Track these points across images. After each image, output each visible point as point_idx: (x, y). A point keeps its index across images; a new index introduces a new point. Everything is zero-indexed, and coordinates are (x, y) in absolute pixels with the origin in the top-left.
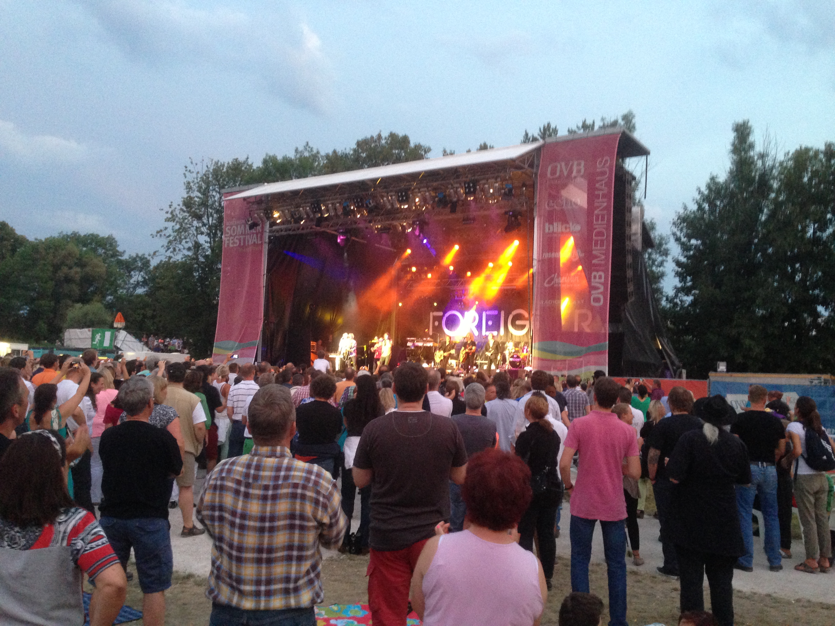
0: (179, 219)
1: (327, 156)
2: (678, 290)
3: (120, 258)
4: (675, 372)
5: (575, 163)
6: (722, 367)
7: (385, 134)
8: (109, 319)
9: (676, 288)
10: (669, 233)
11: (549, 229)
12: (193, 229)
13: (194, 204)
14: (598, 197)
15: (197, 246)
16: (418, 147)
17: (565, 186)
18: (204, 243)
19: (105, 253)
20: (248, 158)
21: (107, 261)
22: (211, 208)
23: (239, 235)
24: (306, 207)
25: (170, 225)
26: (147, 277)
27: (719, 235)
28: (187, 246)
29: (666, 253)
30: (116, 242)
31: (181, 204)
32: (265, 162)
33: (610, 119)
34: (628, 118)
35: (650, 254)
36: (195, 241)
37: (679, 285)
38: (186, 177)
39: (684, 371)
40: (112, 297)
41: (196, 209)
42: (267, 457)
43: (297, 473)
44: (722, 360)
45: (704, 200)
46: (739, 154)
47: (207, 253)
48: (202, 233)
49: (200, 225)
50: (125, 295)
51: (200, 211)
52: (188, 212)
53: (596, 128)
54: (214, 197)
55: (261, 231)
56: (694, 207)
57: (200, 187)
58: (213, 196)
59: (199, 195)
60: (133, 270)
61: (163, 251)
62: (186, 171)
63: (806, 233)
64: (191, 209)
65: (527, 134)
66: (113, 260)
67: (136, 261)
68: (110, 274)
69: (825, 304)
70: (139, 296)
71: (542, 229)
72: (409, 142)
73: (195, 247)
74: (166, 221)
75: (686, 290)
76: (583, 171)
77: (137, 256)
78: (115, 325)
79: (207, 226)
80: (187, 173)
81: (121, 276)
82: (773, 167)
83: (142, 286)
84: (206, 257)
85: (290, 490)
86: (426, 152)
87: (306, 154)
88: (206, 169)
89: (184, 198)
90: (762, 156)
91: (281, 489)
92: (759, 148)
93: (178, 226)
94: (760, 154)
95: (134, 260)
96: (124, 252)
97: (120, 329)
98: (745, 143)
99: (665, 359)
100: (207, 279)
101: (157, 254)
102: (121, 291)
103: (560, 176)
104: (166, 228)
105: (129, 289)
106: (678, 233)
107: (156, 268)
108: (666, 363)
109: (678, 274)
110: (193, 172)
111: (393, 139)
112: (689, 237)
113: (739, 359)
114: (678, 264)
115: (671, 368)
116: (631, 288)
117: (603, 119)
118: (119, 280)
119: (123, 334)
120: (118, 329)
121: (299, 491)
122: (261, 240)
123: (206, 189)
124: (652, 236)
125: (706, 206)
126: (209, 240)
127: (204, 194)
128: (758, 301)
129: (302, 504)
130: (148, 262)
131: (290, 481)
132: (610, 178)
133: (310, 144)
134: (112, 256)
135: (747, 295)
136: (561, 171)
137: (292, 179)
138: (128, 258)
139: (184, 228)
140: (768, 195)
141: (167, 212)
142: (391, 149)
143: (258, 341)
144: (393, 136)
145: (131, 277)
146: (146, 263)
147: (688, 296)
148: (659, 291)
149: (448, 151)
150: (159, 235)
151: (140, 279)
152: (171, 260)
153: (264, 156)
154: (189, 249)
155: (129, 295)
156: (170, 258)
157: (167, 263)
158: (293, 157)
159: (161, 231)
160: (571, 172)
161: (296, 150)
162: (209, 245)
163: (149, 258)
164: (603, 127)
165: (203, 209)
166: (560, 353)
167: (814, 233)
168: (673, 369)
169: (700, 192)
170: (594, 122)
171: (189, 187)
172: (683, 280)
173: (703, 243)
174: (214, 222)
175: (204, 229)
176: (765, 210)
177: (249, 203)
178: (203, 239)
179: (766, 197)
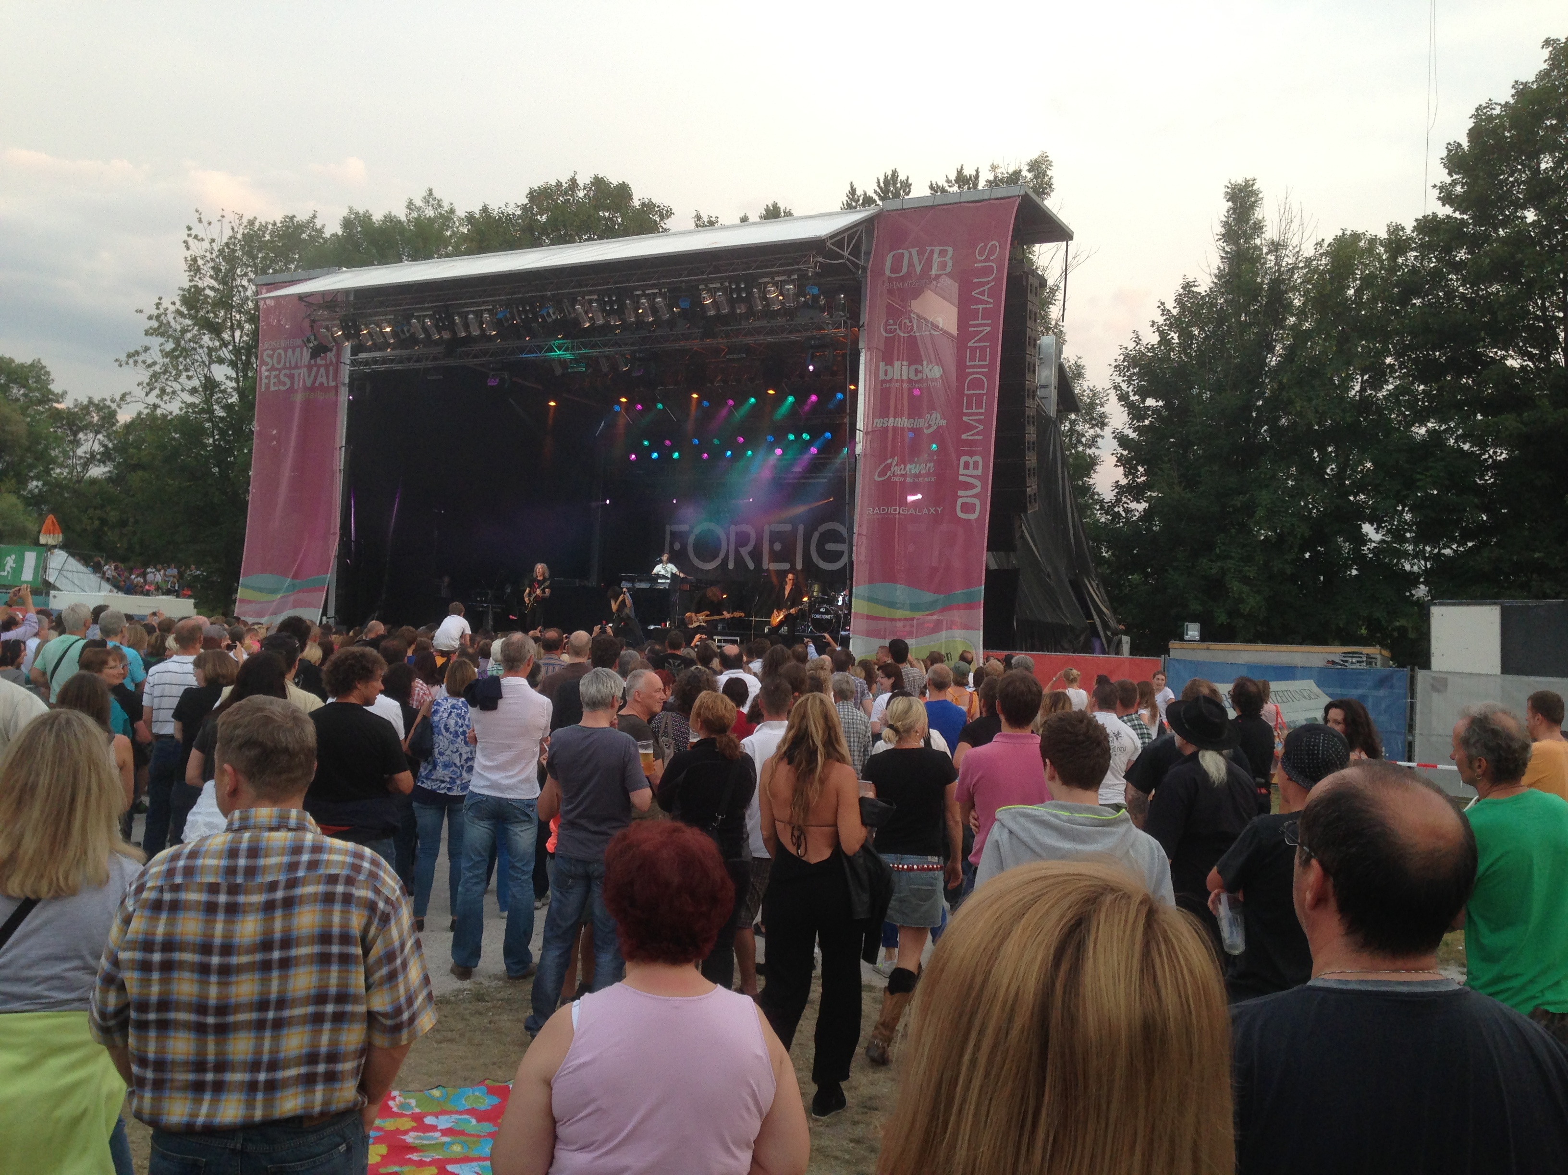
0: (175, 331)
1: (470, 218)
2: (1121, 490)
3: (56, 405)
4: (1109, 641)
5: (937, 250)
6: (1193, 631)
7: (584, 180)
8: (32, 526)
9: (1117, 485)
10: (1108, 385)
11: (886, 374)
12: (203, 352)
13: (205, 302)
14: (975, 315)
15: (210, 385)
16: (648, 207)
17: (917, 293)
18: (223, 379)
19: (25, 395)
20: (314, 217)
21: (30, 411)
22: (240, 312)
23: (290, 368)
24: (425, 316)
25: (156, 342)
26: (110, 445)
27: (1195, 391)
28: (190, 384)
29: (1101, 422)
30: (48, 373)
31: (178, 303)
32: (347, 224)
33: (1006, 169)
34: (1039, 167)
35: (1073, 423)
36: (205, 376)
37: (1124, 482)
38: (188, 248)
39: (1126, 640)
40: (40, 484)
41: (208, 312)
42: (271, 829)
43: (335, 857)
44: (1193, 621)
45: (1171, 326)
46: (1236, 243)
47: (230, 401)
48: (221, 361)
49: (217, 343)
50: (65, 478)
51: (216, 316)
52: (191, 317)
53: (982, 184)
54: (245, 289)
55: (334, 361)
56: (1155, 339)
57: (217, 269)
58: (243, 286)
59: (213, 283)
60: (81, 429)
61: (140, 393)
62: (189, 235)
63: (1348, 389)
64: (197, 312)
65: (853, 191)
66: (41, 408)
67: (88, 413)
68: (34, 437)
69: (1375, 520)
70: (94, 481)
71: (873, 373)
72: (630, 197)
73: (205, 387)
74: (146, 334)
75: (1134, 491)
76: (950, 264)
77: (91, 402)
78: (42, 540)
79: (231, 347)
80: (191, 241)
81: (59, 440)
82: (1294, 268)
83: (100, 461)
84: (228, 408)
85: (321, 888)
86: (662, 218)
87: (430, 213)
88: (231, 233)
89: (183, 290)
90: (1276, 247)
91: (303, 885)
92: (1271, 233)
93: (170, 346)
94: (1273, 243)
95: (86, 409)
96: (65, 393)
97: (55, 547)
98: (1247, 222)
99: (1093, 619)
100: (229, 451)
101: (128, 398)
102: (58, 471)
103: (909, 273)
104: (147, 349)
105: (74, 466)
106: (1124, 386)
107: (128, 427)
108: (1094, 625)
109: (1121, 461)
110: (203, 240)
111: (598, 189)
112: (1143, 393)
113: (1222, 618)
114: (1123, 441)
115: (1102, 633)
116: (1032, 487)
117: (994, 168)
118: (54, 449)
119: (59, 558)
120: (50, 548)
121: (340, 889)
122: (335, 378)
123: (228, 271)
124: (1077, 391)
125: (1174, 337)
126: (234, 375)
127: (223, 282)
128: (1260, 513)
129: (345, 913)
130: (113, 414)
131: (322, 871)
132: (998, 280)
133: (437, 194)
134: (40, 402)
135: (1239, 501)
136: (911, 264)
137: (400, 260)
138: (71, 406)
139: (184, 349)
140: (1284, 319)
141: (150, 318)
142: (598, 207)
143: (331, 576)
144: (599, 183)
145: (77, 443)
146: (109, 417)
147: (1138, 502)
148: (1086, 490)
149: (705, 219)
150: (131, 361)
151: (97, 447)
152: (159, 412)
153: (345, 212)
154: (193, 391)
155: (75, 479)
156: (156, 406)
157: (152, 416)
158: (403, 218)
159: (137, 353)
160: (928, 265)
161: (410, 205)
162: (234, 384)
163: (114, 406)
164: (993, 184)
165: (222, 313)
166: (902, 607)
167: (1363, 390)
168: (1106, 635)
169: (1165, 311)
170: (977, 171)
171: (194, 267)
172: (1130, 473)
173: (1168, 406)
174: (245, 338)
175: (225, 353)
176: (1278, 348)
177: (309, 305)
178: (221, 373)
179: (1279, 323)
